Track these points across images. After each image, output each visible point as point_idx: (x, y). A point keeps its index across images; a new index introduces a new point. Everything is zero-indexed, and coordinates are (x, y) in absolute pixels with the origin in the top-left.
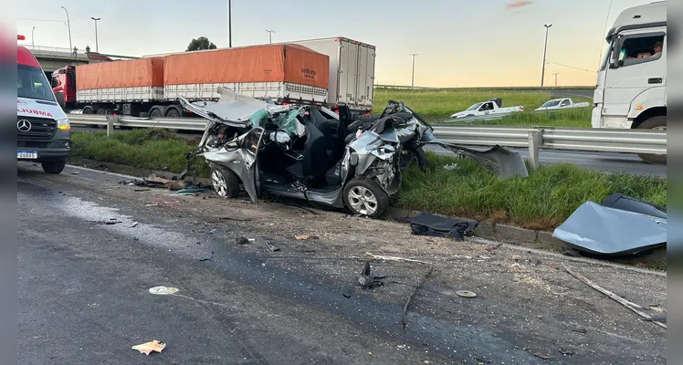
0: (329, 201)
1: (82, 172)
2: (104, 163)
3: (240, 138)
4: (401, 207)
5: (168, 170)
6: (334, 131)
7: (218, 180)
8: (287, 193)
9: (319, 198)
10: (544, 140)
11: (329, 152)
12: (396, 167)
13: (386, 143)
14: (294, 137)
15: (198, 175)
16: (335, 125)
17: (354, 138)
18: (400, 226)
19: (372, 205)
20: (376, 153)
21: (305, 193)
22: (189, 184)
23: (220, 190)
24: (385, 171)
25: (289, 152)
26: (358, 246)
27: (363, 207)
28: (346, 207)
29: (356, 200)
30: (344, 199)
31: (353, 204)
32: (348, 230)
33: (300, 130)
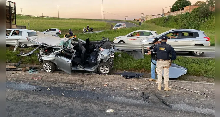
0: (93, 70)
7: (46, 66)
9: (89, 69)
13: (112, 52)
18: (118, 76)
20: (111, 56)
21: (84, 68)
27: (104, 71)
29: (102, 70)
30: (98, 69)
31: (101, 71)
33: (72, 46)
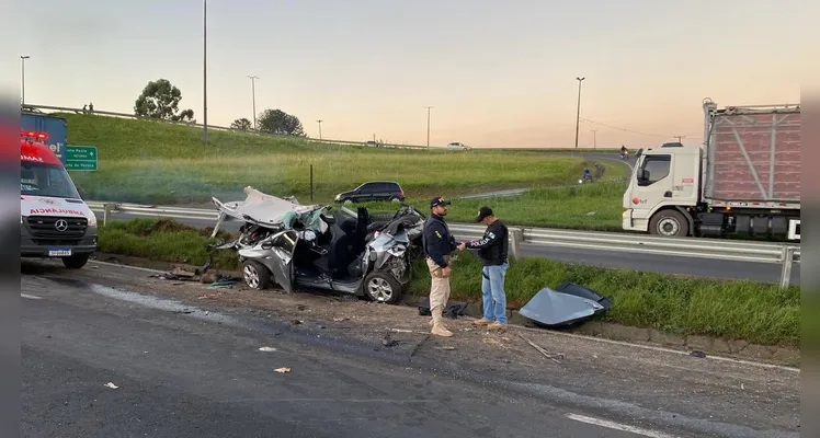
0: (352, 290)
1: (101, 266)
2: (112, 255)
3: (273, 237)
4: (412, 293)
5: (188, 262)
6: (354, 228)
7: (249, 273)
8: (315, 284)
9: (343, 287)
10: (524, 238)
11: (350, 247)
12: (407, 261)
13: (399, 243)
14: (318, 233)
15: (220, 267)
16: (354, 223)
17: (373, 239)
18: (410, 309)
19: (388, 293)
20: (391, 251)
21: (330, 284)
22: (219, 277)
23: (251, 282)
24: (398, 264)
25: (315, 248)
26: (380, 324)
27: (381, 295)
28: (366, 295)
29: (374, 289)
30: (364, 288)
31: (372, 293)
32: (371, 313)
33: (323, 227)
